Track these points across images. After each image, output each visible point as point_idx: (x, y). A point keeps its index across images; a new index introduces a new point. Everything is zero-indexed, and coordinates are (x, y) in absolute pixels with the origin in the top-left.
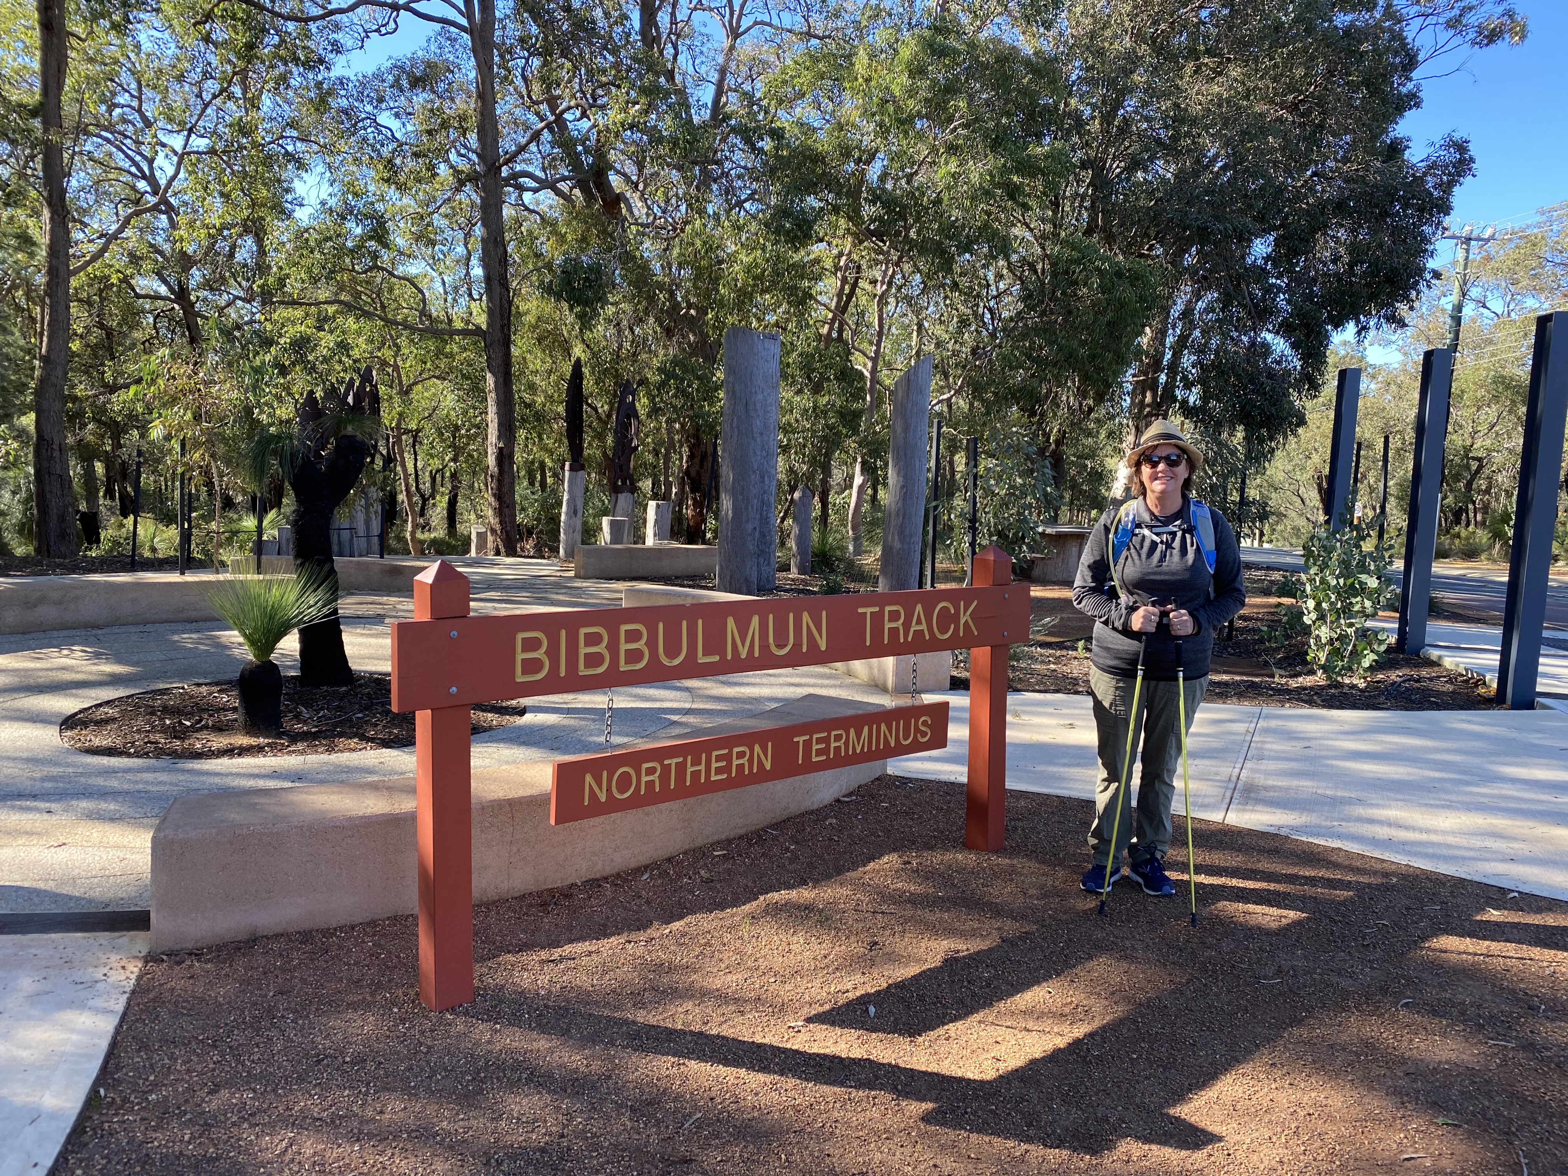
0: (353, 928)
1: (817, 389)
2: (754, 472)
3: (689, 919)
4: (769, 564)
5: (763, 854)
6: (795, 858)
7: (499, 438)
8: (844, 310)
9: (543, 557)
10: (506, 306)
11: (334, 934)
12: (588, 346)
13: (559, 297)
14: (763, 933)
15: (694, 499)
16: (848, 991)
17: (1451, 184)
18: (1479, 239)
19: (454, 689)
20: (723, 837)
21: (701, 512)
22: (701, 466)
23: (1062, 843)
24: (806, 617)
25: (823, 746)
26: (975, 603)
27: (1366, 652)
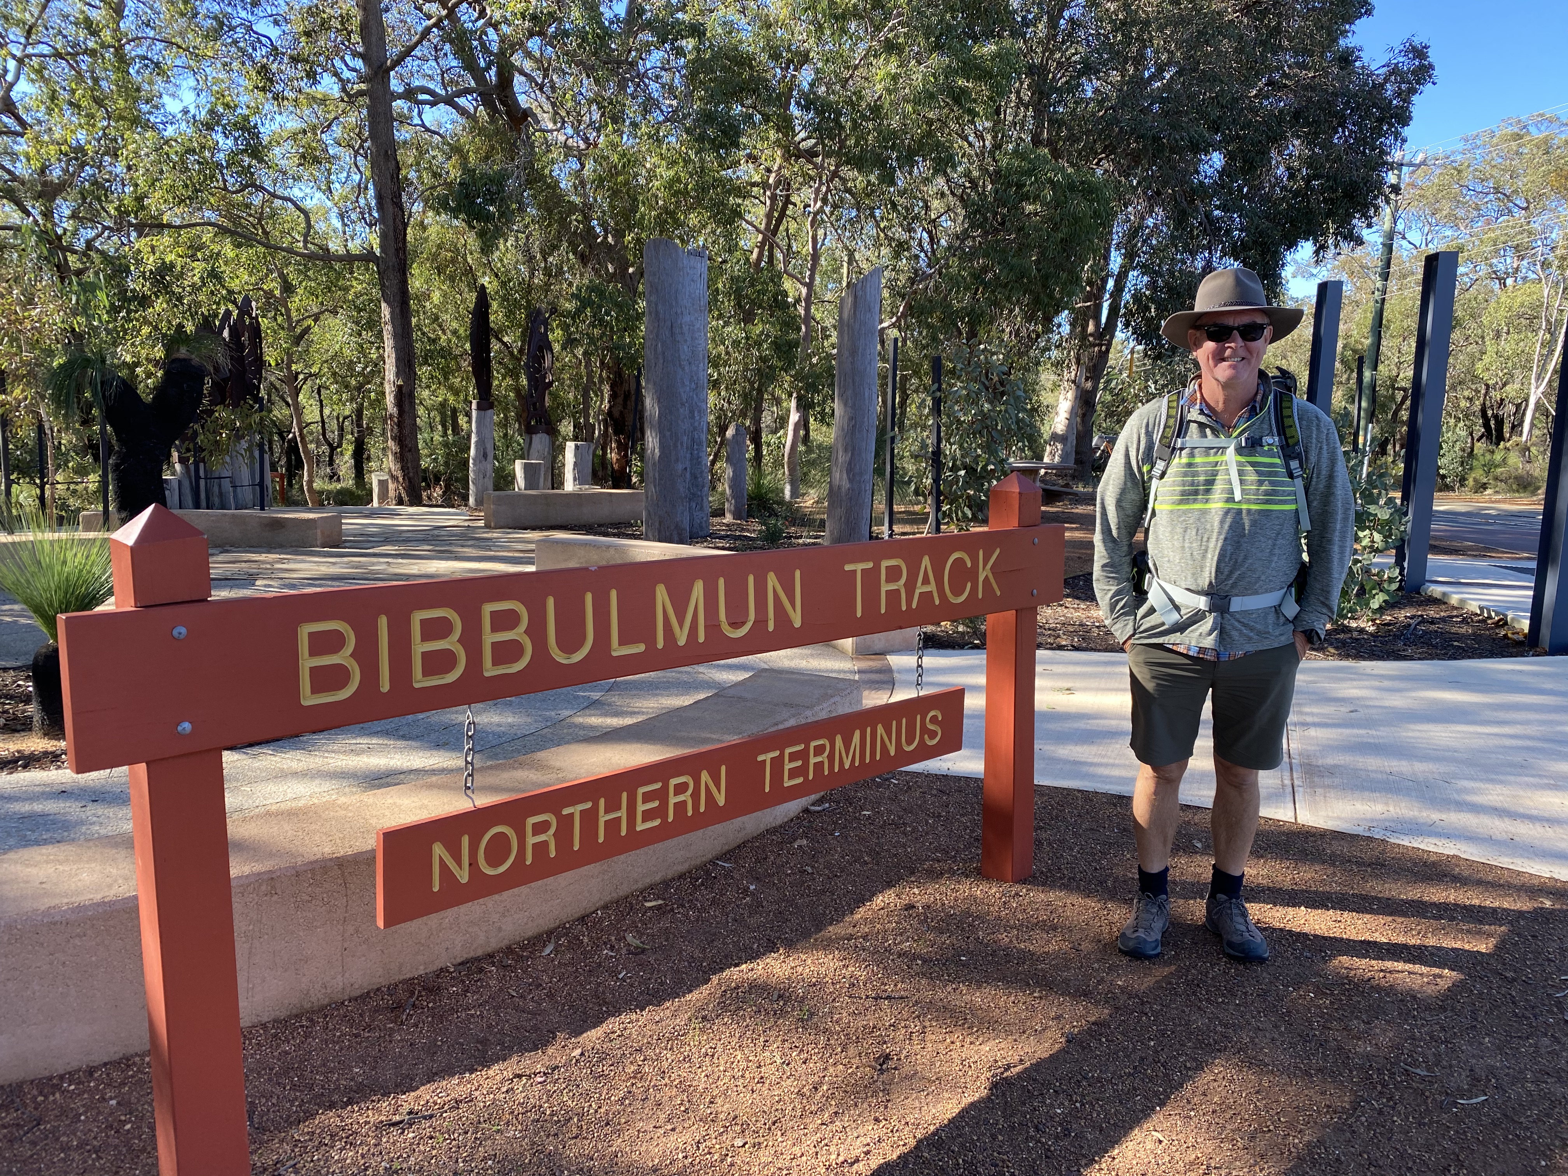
0: (91, 1071)
1: (748, 318)
2: (683, 404)
3: (612, 1024)
4: (702, 509)
5: (713, 902)
6: (757, 907)
7: (398, 375)
8: (775, 232)
9: (453, 507)
10: (401, 227)
11: (57, 1087)
12: (497, 275)
13: (455, 213)
14: (720, 1049)
15: (618, 442)
16: (857, 1161)
17: (1413, 91)
18: (1410, 164)
19: (186, 726)
20: (658, 878)
21: (626, 455)
22: (625, 406)
23: (1104, 862)
24: (772, 580)
25: (799, 763)
26: (998, 551)
27: (1374, 592)
